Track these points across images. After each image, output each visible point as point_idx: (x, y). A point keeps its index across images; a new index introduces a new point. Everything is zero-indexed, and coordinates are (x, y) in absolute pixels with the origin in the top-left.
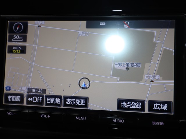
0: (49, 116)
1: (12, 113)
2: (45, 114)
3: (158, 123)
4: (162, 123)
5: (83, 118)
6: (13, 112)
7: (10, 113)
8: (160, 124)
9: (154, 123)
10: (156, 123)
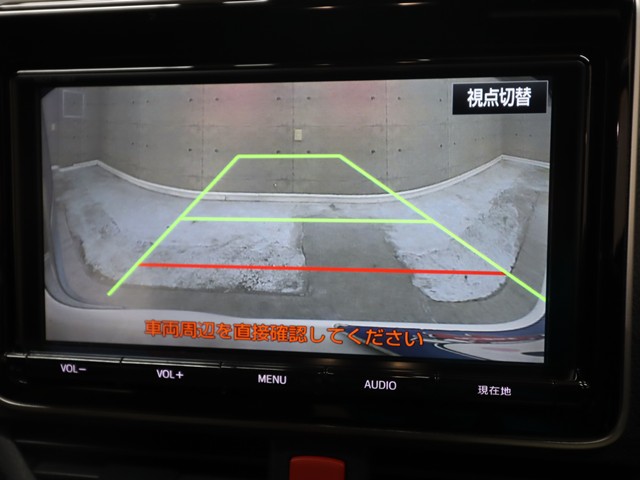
0: (180, 375)
1: (73, 368)
2: (168, 368)
3: (494, 390)
4: (506, 391)
5: (278, 380)
6: (78, 364)
7: (70, 368)
8: (500, 392)
9: (483, 390)
10: (489, 389)
